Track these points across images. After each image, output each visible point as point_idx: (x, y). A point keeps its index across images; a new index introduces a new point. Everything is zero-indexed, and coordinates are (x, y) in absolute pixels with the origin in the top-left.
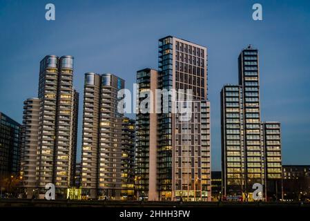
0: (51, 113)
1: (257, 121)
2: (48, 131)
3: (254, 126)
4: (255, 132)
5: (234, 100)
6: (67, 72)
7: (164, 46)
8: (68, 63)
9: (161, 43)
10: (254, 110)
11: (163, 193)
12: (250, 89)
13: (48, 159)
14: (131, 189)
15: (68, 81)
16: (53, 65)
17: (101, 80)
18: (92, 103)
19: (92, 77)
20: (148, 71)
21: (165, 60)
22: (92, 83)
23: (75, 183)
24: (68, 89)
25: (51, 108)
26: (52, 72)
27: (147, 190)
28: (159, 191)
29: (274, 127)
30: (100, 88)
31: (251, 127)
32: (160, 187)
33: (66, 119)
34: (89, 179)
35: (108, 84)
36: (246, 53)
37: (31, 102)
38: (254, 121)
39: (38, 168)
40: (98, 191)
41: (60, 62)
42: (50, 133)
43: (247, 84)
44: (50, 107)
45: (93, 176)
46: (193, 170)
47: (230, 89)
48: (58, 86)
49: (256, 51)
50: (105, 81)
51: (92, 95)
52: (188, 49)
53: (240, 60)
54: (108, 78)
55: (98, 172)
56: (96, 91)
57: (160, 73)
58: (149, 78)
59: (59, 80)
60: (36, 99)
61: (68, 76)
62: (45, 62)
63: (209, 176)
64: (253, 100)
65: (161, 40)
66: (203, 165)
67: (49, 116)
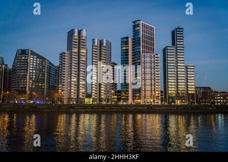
0: (76, 59)
2: (74, 69)
3: (182, 67)
4: (182, 70)
5: (171, 54)
6: (84, 38)
7: (136, 25)
8: (84, 33)
9: (133, 24)
10: (181, 59)
11: (136, 101)
12: (179, 48)
13: (75, 84)
14: (115, 98)
15: (84, 43)
16: (76, 34)
17: (101, 42)
18: (97, 54)
19: (96, 41)
20: (127, 38)
21: (136, 33)
22: (96, 44)
23: (89, 96)
24: (84, 47)
25: (76, 57)
26: (76, 38)
27: (128, 99)
28: (133, 99)
29: (191, 67)
30: (100, 47)
31: (180, 67)
32: (134, 97)
33: (84, 63)
34: (96, 94)
35: (105, 45)
36: (177, 30)
37: (65, 53)
38: (182, 64)
39: (69, 88)
40: (100, 100)
41: (80, 32)
42: (75, 70)
43: (178, 46)
44: (75, 56)
45: (98, 92)
46: (151, 89)
47: (170, 48)
48: (79, 45)
49: (182, 29)
50: (103, 43)
51: (96, 50)
52: (147, 27)
53: (173, 33)
54: (105, 41)
55: (100, 91)
56: (98, 48)
57: (133, 39)
58: (128, 41)
59: (79, 42)
60: (66, 52)
61: (84, 40)
62: (71, 33)
63: (160, 92)
64: (181, 54)
65: (134, 22)
66: (156, 87)
67: (75, 61)
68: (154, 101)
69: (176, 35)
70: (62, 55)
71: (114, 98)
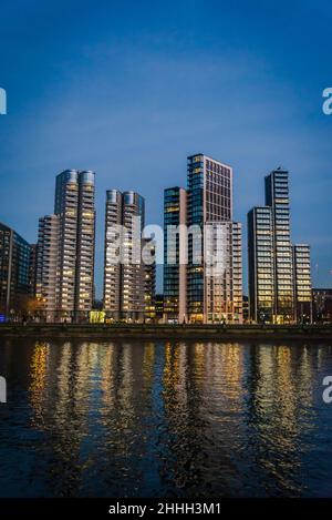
0: (72, 232)
1: (287, 244)
2: (69, 251)
3: (285, 249)
4: (284, 255)
5: (265, 222)
6: (89, 188)
7: (193, 164)
8: (90, 179)
9: (189, 162)
10: (284, 233)
11: (194, 316)
12: (280, 211)
13: (70, 281)
14: (152, 311)
15: (89, 197)
16: (74, 180)
17: (124, 198)
19: (114, 194)
20: (177, 189)
21: (194, 179)
22: (114, 201)
23: (98, 306)
24: (90, 206)
25: (72, 226)
26: (73, 187)
27: (177, 313)
28: (189, 314)
29: (304, 250)
30: (122, 207)
31: (281, 249)
32: (189, 309)
33: (89, 238)
34: (113, 301)
35: (131, 202)
36: (276, 175)
37: (50, 219)
38: (285, 244)
39: (57, 290)
40: (122, 314)
41: (81, 177)
42: (71, 253)
43: (278, 206)
44: (70, 226)
45: (116, 299)
46: (225, 293)
47: (261, 211)
48: (79, 203)
49: (286, 173)
50: (128, 198)
51: (114, 214)
52: (217, 168)
53: (268, 180)
54: (132, 196)
55: (121, 295)
56: (119, 209)
57: (188, 192)
58: (178, 196)
59: (80, 197)
60: (53, 216)
61: (90, 192)
62: (63, 179)
63: (241, 299)
64: (284, 222)
65: (190, 158)
66: (234, 288)
67: (70, 235)
68: (230, 318)
69: (273, 185)
70: (44, 223)
71: (150, 311)
